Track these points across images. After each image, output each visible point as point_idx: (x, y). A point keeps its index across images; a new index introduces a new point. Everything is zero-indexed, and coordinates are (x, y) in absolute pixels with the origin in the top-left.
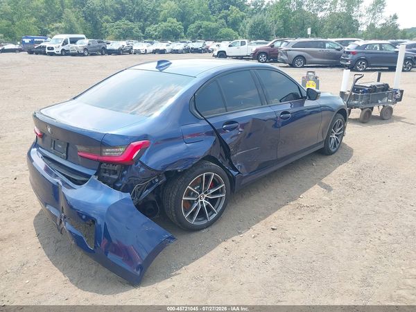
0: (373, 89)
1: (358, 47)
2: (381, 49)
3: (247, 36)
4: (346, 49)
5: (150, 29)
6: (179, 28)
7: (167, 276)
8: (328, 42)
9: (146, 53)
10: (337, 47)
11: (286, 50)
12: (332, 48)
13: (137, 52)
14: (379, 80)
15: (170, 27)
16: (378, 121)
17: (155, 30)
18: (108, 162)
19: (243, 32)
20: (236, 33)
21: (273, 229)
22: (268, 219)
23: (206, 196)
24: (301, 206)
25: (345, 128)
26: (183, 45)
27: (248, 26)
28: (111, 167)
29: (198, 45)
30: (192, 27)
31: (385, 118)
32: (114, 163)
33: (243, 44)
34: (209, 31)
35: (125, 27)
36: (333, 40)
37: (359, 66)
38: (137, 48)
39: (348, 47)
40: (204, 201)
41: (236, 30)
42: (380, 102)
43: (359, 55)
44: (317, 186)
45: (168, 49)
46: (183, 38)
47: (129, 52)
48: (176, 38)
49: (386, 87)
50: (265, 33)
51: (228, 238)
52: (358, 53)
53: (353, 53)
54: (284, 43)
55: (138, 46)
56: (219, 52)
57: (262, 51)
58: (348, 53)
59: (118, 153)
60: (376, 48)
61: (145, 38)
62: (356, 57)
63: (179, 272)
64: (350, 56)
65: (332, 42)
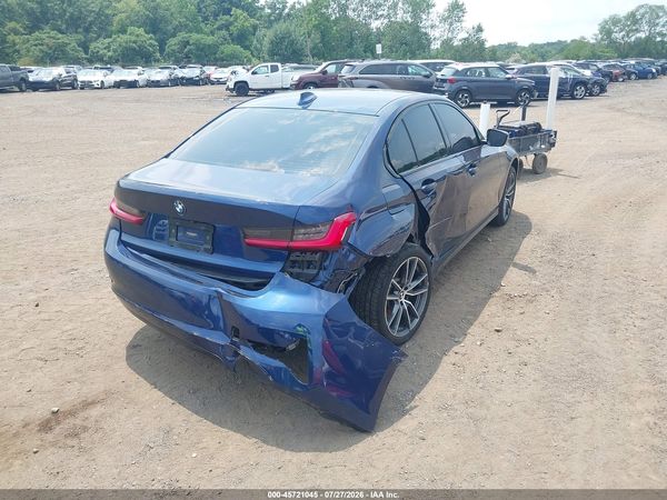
0: (523, 131)
1: (457, 72)
2: (488, 74)
3: (267, 57)
4: (439, 75)
5: (98, 46)
6: (151, 45)
7: (402, 412)
8: (410, 65)
9: (102, 87)
10: (424, 73)
11: (351, 79)
12: (416, 74)
13: (87, 86)
14: (523, 119)
15: (135, 42)
16: (531, 176)
17: (108, 48)
18: (303, 250)
19: (259, 51)
20: (248, 53)
21: (498, 331)
22: (480, 319)
23: (406, 293)
24: (511, 298)
25: (514, 188)
26: (167, 72)
27: (266, 42)
28: (308, 257)
29: (192, 72)
30: (173, 43)
31: (539, 171)
32: (314, 251)
33: (275, 69)
34: (202, 50)
35: (51, 42)
36: (418, 62)
37: (460, 99)
38: (86, 79)
39: (442, 73)
40: (404, 300)
41: (246, 48)
42: (531, 148)
43: (459, 84)
44: (511, 268)
45: (142, 79)
46: (158, 61)
47: (72, 85)
48: (146, 62)
49: (537, 128)
50: (294, 52)
51: (448, 351)
52: (457, 81)
53: (451, 81)
54: (346, 67)
55: (85, 75)
56: (236, 83)
57: (308, 80)
58: (444, 81)
59: (320, 234)
60: (480, 73)
61: (91, 61)
62: (455, 86)
63: (413, 404)
64: (447, 86)
65: (416, 65)
